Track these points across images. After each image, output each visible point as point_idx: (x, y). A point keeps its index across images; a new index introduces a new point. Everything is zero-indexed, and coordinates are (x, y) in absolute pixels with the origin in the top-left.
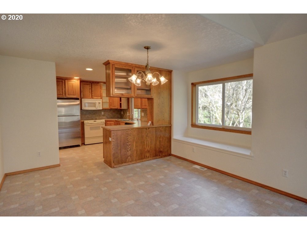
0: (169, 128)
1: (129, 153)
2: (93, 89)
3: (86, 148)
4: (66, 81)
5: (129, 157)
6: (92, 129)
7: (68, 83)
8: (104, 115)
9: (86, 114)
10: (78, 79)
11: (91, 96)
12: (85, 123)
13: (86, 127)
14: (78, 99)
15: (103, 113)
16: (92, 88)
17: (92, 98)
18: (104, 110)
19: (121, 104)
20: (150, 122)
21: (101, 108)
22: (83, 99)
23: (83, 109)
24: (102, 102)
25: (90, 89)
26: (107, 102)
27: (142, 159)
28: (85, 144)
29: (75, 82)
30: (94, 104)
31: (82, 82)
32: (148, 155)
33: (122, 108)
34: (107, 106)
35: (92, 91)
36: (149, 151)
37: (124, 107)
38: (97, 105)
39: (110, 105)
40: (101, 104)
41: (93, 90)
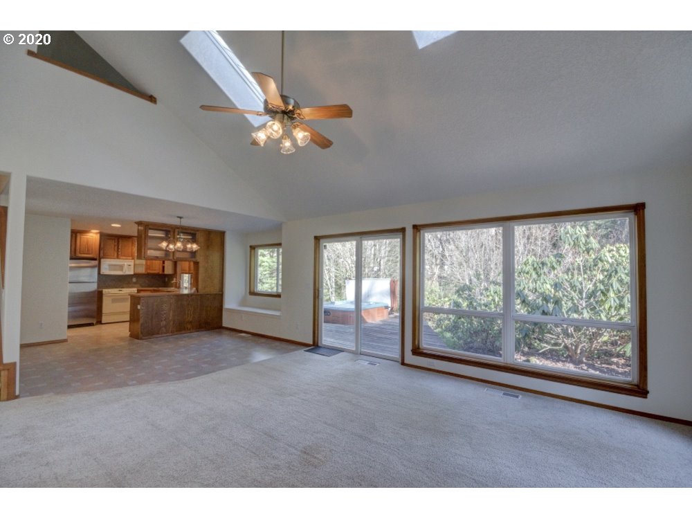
0: (220, 296)
1: (164, 323)
2: (120, 245)
3: (103, 326)
4: (78, 235)
5: (163, 329)
6: (114, 301)
7: (80, 238)
8: (135, 283)
9: (106, 281)
10: (97, 233)
11: (116, 254)
12: (104, 292)
13: (104, 298)
14: (94, 259)
15: (134, 280)
16: (118, 244)
17: (118, 257)
18: (136, 275)
19: (163, 267)
20: (194, 289)
21: (132, 273)
22: (102, 260)
23: (102, 273)
24: (135, 265)
25: (115, 246)
26: (142, 265)
27: (180, 331)
28: (103, 322)
29: (93, 236)
30: (121, 267)
31: (102, 235)
32: (189, 326)
33: (166, 272)
34: (142, 270)
35: (118, 249)
36: (191, 322)
37: (169, 270)
38: (126, 268)
39: (146, 269)
40: (132, 267)
41: (120, 247)
